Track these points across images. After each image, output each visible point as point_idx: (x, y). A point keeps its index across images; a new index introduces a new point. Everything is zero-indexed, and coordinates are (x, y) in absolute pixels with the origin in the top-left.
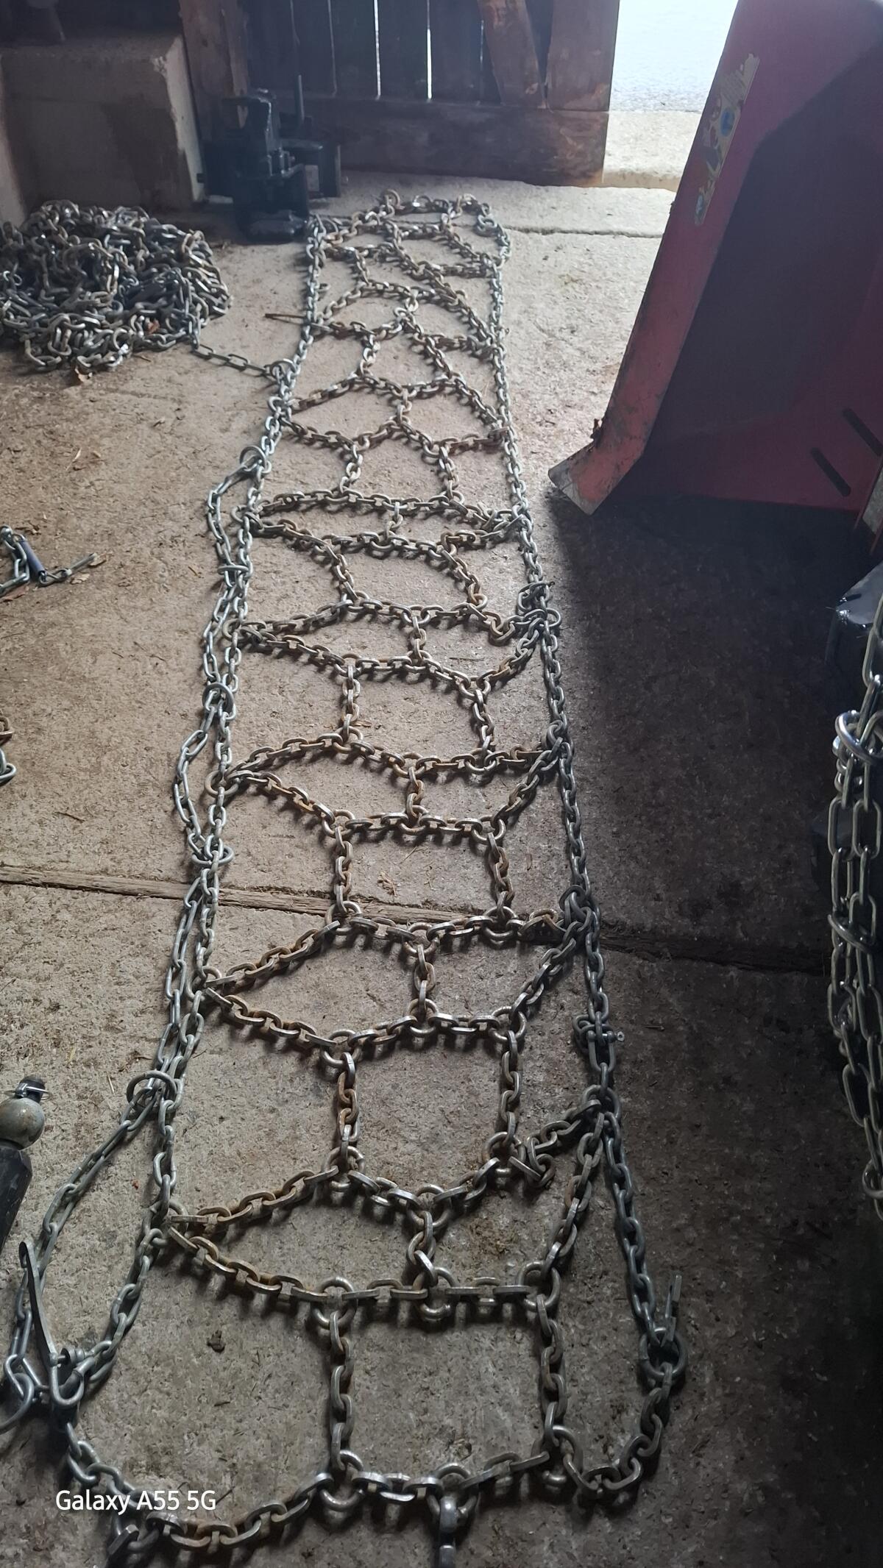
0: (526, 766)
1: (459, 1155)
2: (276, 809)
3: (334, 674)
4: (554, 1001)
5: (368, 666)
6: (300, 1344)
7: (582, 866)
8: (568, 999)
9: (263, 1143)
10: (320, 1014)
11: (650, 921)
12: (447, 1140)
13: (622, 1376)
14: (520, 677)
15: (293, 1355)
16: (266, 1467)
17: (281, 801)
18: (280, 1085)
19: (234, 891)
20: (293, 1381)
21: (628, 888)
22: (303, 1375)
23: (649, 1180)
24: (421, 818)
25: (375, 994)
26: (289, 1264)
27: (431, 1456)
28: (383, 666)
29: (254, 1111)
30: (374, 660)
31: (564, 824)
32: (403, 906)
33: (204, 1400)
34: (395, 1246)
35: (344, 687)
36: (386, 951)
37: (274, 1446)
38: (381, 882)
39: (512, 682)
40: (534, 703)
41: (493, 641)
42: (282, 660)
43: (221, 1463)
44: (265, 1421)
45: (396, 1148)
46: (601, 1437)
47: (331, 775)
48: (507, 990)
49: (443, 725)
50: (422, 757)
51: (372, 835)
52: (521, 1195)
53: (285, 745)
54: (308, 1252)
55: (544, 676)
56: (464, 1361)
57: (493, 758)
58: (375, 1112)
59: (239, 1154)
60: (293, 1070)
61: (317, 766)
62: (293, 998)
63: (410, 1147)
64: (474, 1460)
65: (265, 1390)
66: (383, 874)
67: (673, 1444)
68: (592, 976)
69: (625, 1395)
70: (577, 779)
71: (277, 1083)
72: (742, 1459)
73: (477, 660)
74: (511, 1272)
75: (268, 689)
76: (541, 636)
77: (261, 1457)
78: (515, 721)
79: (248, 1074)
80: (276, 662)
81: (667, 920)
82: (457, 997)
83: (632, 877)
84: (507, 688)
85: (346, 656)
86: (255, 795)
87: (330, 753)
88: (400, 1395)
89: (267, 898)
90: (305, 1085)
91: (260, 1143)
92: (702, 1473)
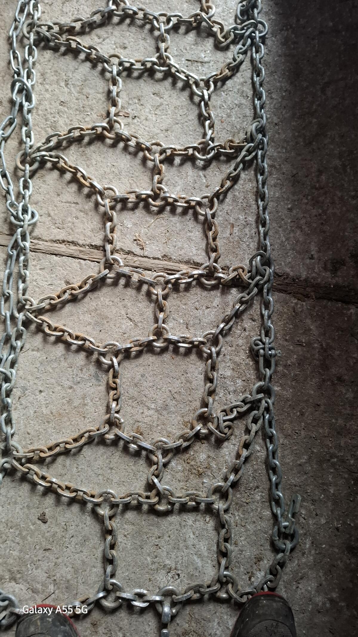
0: (235, 155)
1: (179, 418)
2: (65, 181)
3: (104, 71)
4: (241, 325)
5: (127, 65)
6: (89, 519)
7: (266, 234)
8: (249, 324)
9: (66, 407)
10: (98, 329)
11: (305, 273)
12: (172, 409)
13: (262, 543)
14: (235, 79)
15: (85, 526)
16: (71, 582)
17: (68, 176)
18: (75, 372)
19: (41, 242)
20: (86, 539)
21: (293, 249)
22: (90, 536)
23: (286, 436)
24: (162, 195)
25: (132, 317)
26: (82, 477)
27: (158, 579)
28: (138, 66)
29: (60, 388)
30: (132, 61)
31: (257, 201)
32: (149, 258)
33: (38, 547)
34: (141, 469)
35: (111, 83)
36: (138, 289)
37: (76, 571)
38: (135, 240)
39: (229, 83)
40: (244, 101)
41: (218, 47)
42: (67, 57)
43: (48, 579)
44: (71, 559)
45: (143, 413)
46: (248, 573)
47: (103, 156)
48: (212, 317)
49: (179, 118)
50: (164, 146)
51: (130, 205)
52: (213, 442)
53: (70, 131)
54: (93, 471)
55: (252, 78)
56: (178, 532)
57: (213, 149)
58: (131, 391)
59: (52, 413)
60: (83, 363)
61: (92, 148)
62: (81, 317)
63: (151, 412)
64: (181, 582)
65: (70, 543)
66: (137, 234)
67: (285, 578)
68: (266, 313)
69: (263, 552)
70: (268, 165)
71: (73, 371)
72: (321, 585)
73: (205, 63)
74: (205, 485)
75: (57, 82)
76: (253, 44)
77: (69, 577)
78: (229, 116)
79: (55, 365)
80: (62, 58)
81: (316, 273)
82: (181, 321)
83: (297, 242)
84: (225, 87)
85: (111, 56)
86: (51, 169)
87: (100, 138)
88: (142, 548)
89: (62, 248)
90: (90, 373)
91: (64, 407)
92: (299, 592)
